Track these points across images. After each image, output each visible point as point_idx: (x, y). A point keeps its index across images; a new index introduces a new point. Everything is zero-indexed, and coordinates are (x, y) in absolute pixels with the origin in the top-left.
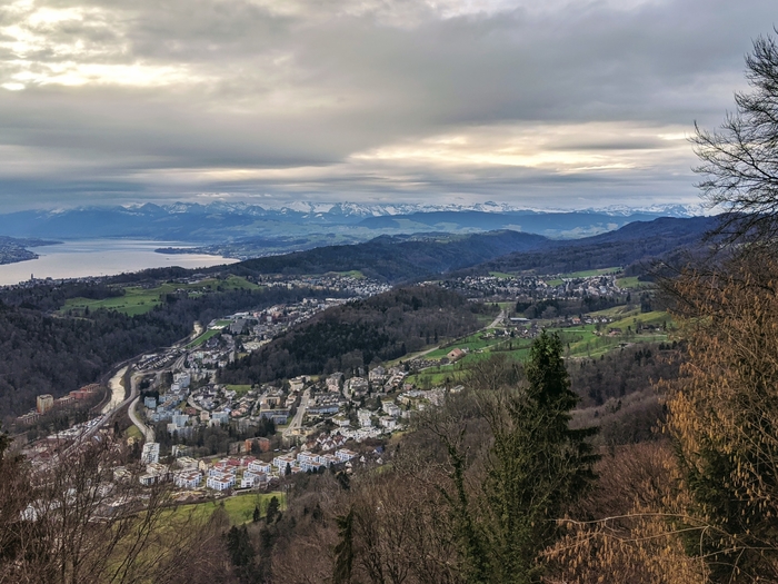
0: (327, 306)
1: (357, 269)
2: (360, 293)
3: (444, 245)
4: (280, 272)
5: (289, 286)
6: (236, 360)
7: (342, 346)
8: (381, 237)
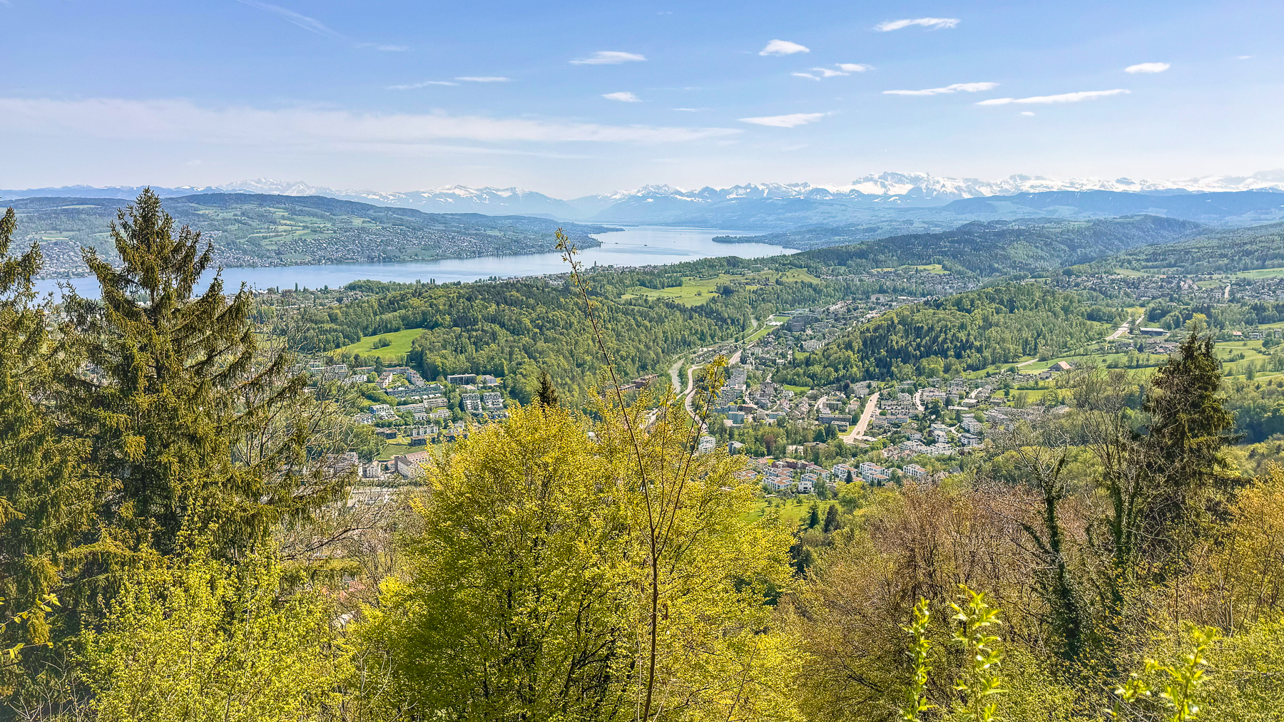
2: (941, 290)
3: (1055, 234)
4: (846, 264)
5: (855, 280)
6: (795, 359)
7: (915, 350)
8: (972, 224)
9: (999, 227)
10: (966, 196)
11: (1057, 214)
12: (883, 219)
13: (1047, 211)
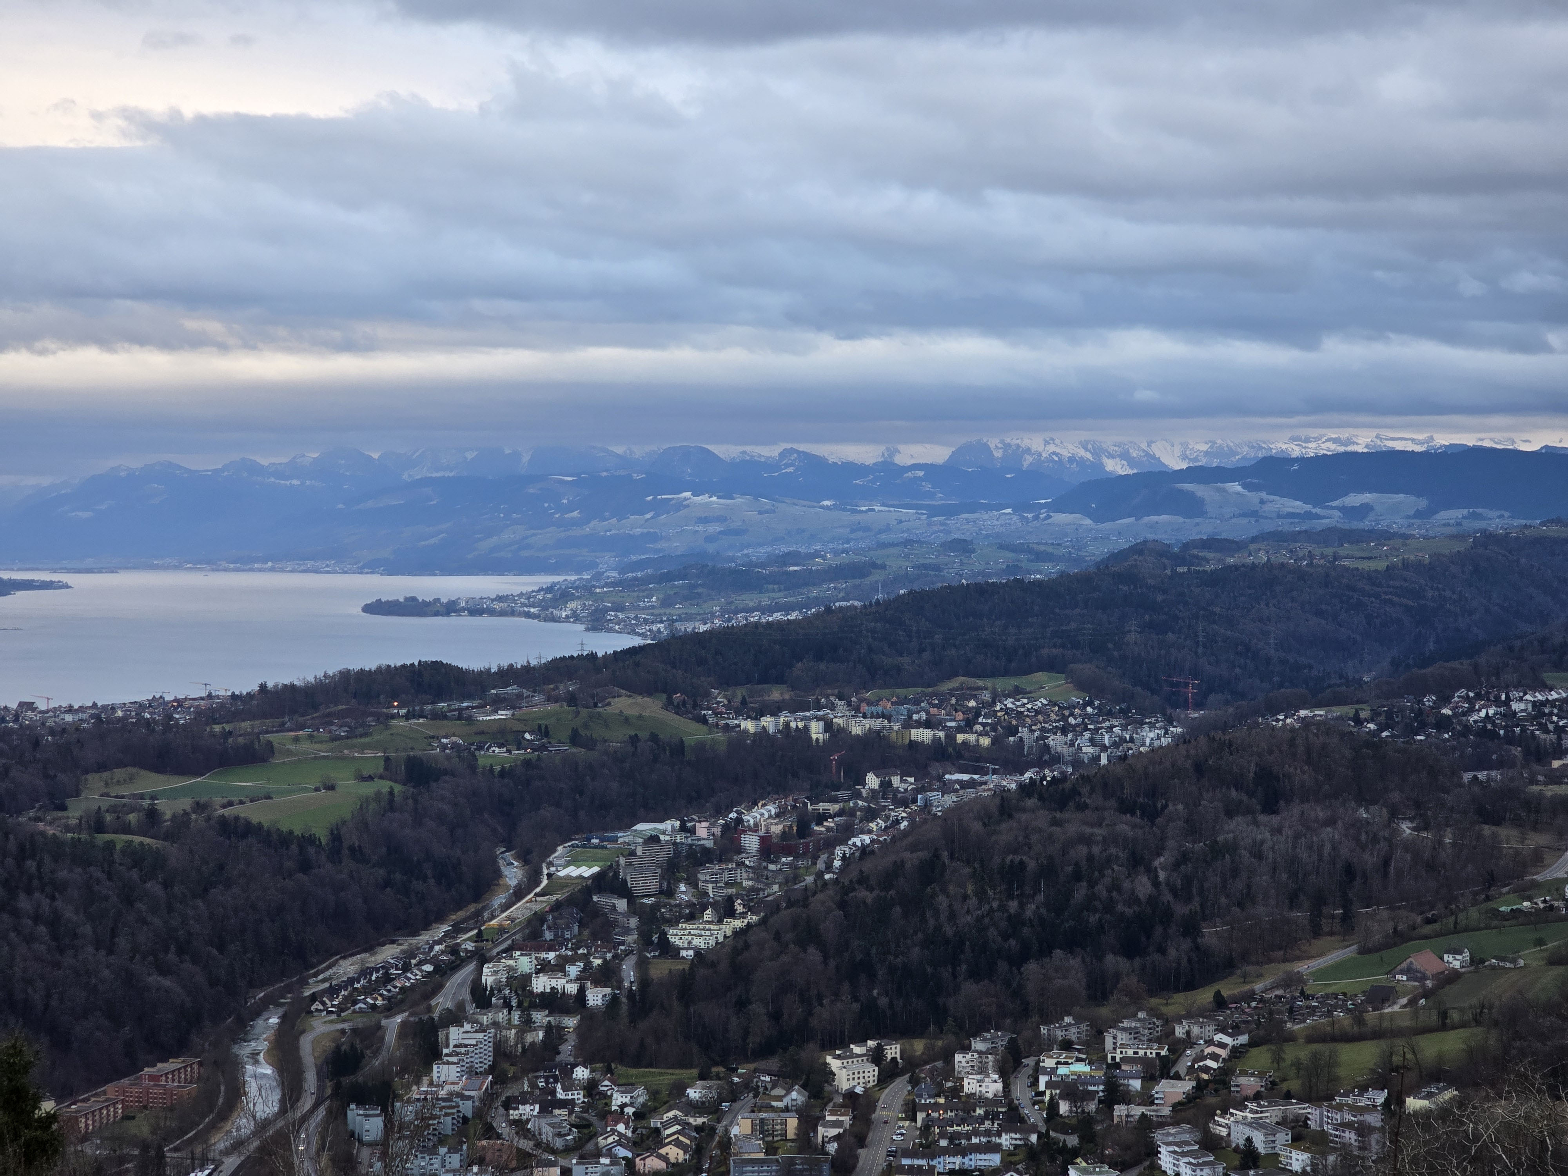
0: (950, 800)
1: (1052, 666)
2: (1065, 751)
3: (1371, 577)
4: (780, 680)
5: (816, 730)
6: (644, 982)
7: (1006, 938)
8: (1139, 549)
9: (1212, 562)
10: (1115, 467)
11: (1371, 517)
12: (883, 537)
13: (1343, 509)
